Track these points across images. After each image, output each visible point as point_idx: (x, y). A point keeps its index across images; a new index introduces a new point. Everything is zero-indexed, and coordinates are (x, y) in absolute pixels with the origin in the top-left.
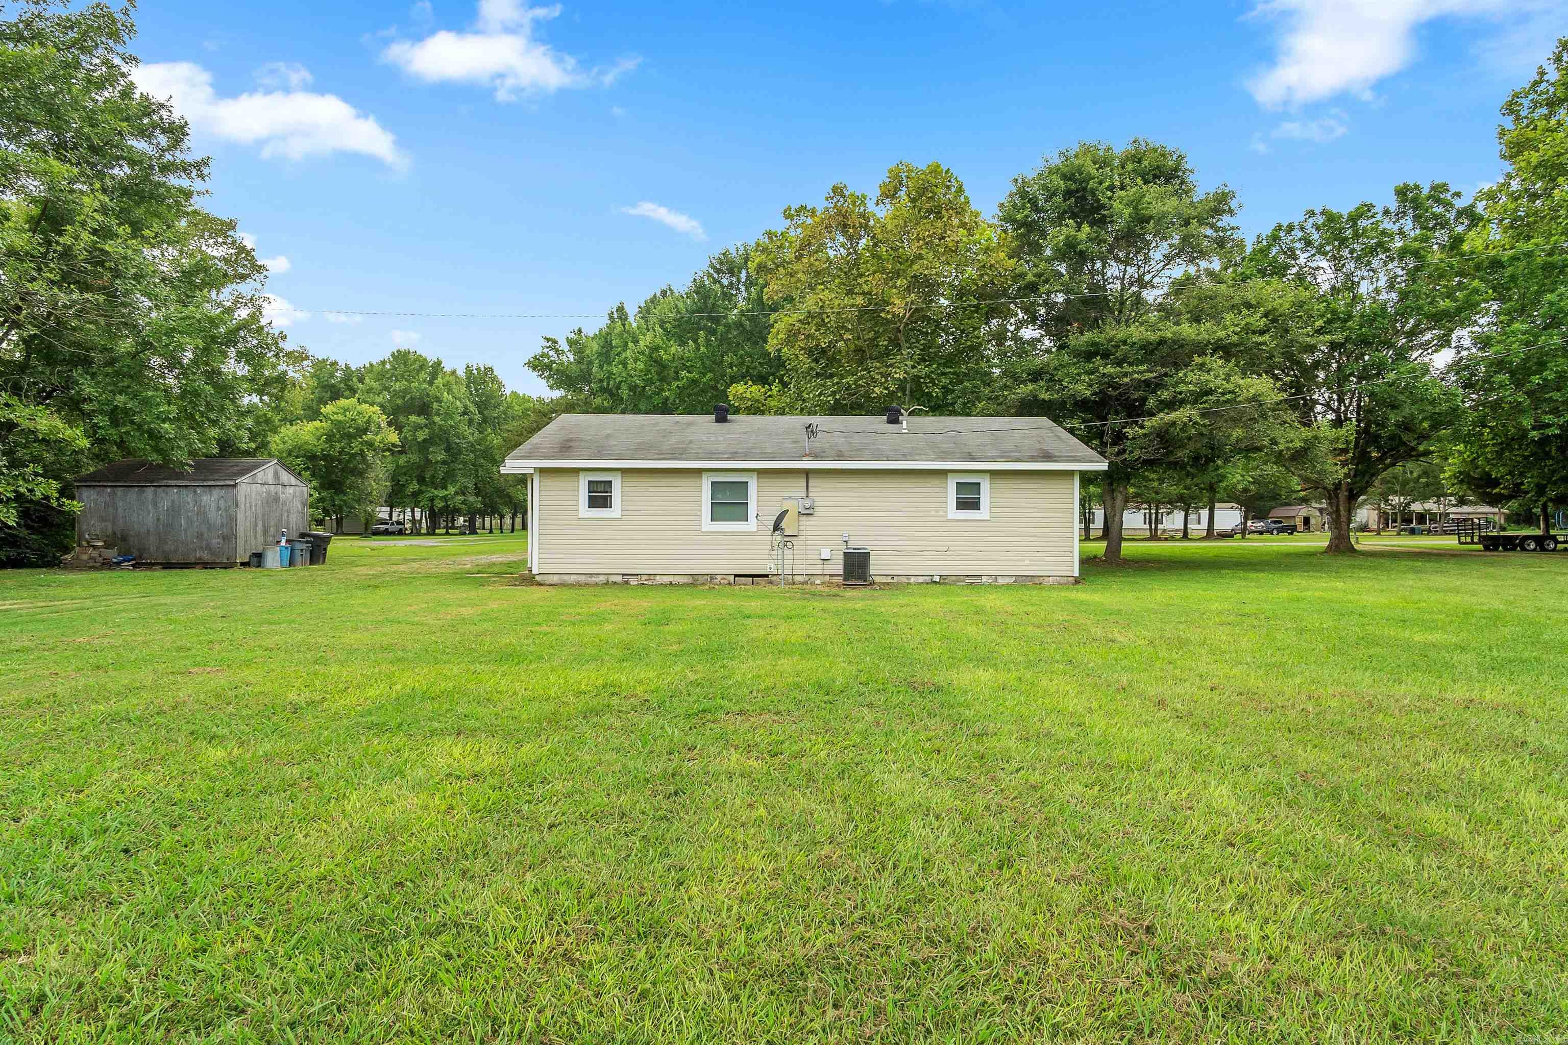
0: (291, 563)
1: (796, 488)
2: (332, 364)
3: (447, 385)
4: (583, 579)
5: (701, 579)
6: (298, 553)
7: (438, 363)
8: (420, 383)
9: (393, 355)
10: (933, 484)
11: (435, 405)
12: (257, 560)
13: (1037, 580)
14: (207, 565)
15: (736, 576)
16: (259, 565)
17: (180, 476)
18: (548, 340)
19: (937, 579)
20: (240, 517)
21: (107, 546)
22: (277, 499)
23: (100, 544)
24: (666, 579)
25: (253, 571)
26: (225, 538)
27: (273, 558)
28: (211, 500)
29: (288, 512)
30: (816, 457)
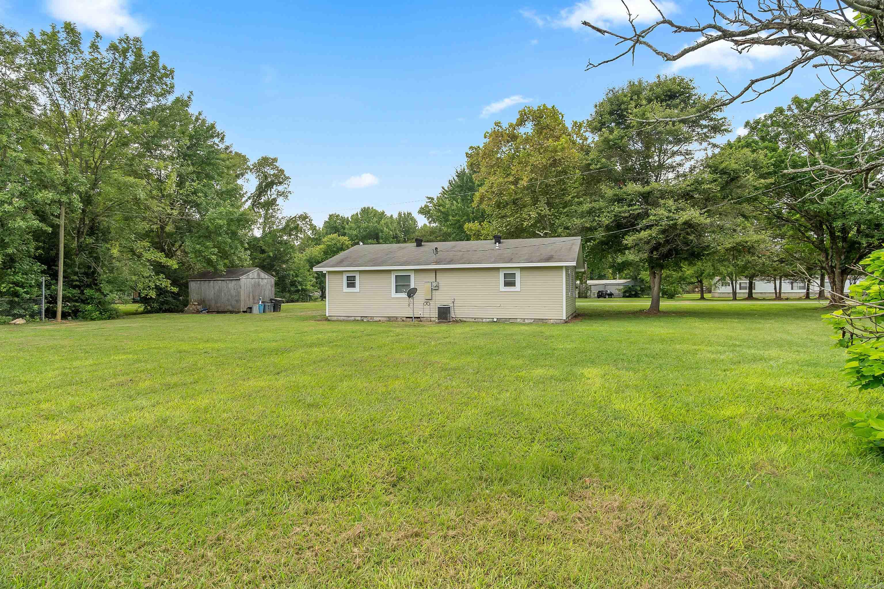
0: (264, 312)
1: (431, 277)
2: (337, 216)
3: (386, 224)
4: (345, 318)
5: (392, 319)
6: (267, 307)
7: (383, 213)
8: (373, 223)
9: (362, 210)
10: (493, 273)
11: (380, 234)
12: (250, 310)
13: (545, 321)
14: (231, 312)
15: (407, 318)
16: (251, 312)
17: (221, 276)
18: (429, 198)
19: (495, 320)
20: (242, 293)
21: (199, 305)
22: (259, 285)
23: (196, 303)
24: (378, 319)
25: (248, 315)
26: (237, 301)
27: (256, 309)
28: (232, 285)
29: (265, 290)
30: (437, 263)
